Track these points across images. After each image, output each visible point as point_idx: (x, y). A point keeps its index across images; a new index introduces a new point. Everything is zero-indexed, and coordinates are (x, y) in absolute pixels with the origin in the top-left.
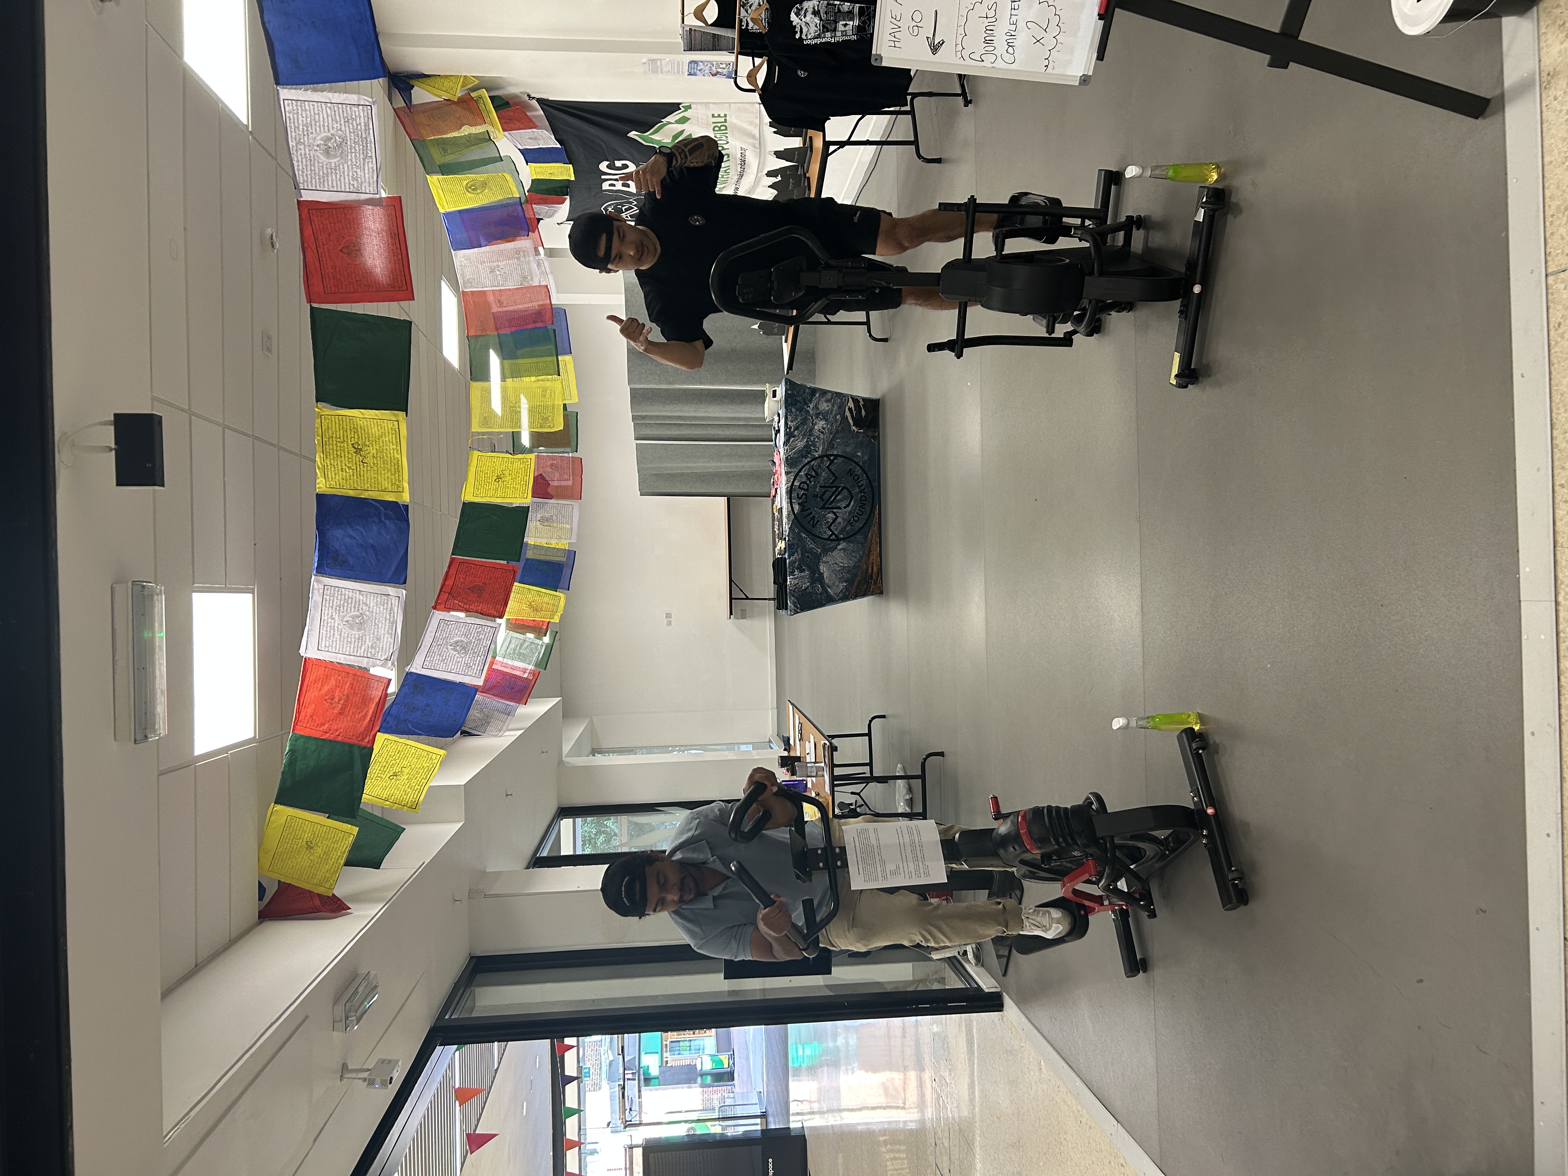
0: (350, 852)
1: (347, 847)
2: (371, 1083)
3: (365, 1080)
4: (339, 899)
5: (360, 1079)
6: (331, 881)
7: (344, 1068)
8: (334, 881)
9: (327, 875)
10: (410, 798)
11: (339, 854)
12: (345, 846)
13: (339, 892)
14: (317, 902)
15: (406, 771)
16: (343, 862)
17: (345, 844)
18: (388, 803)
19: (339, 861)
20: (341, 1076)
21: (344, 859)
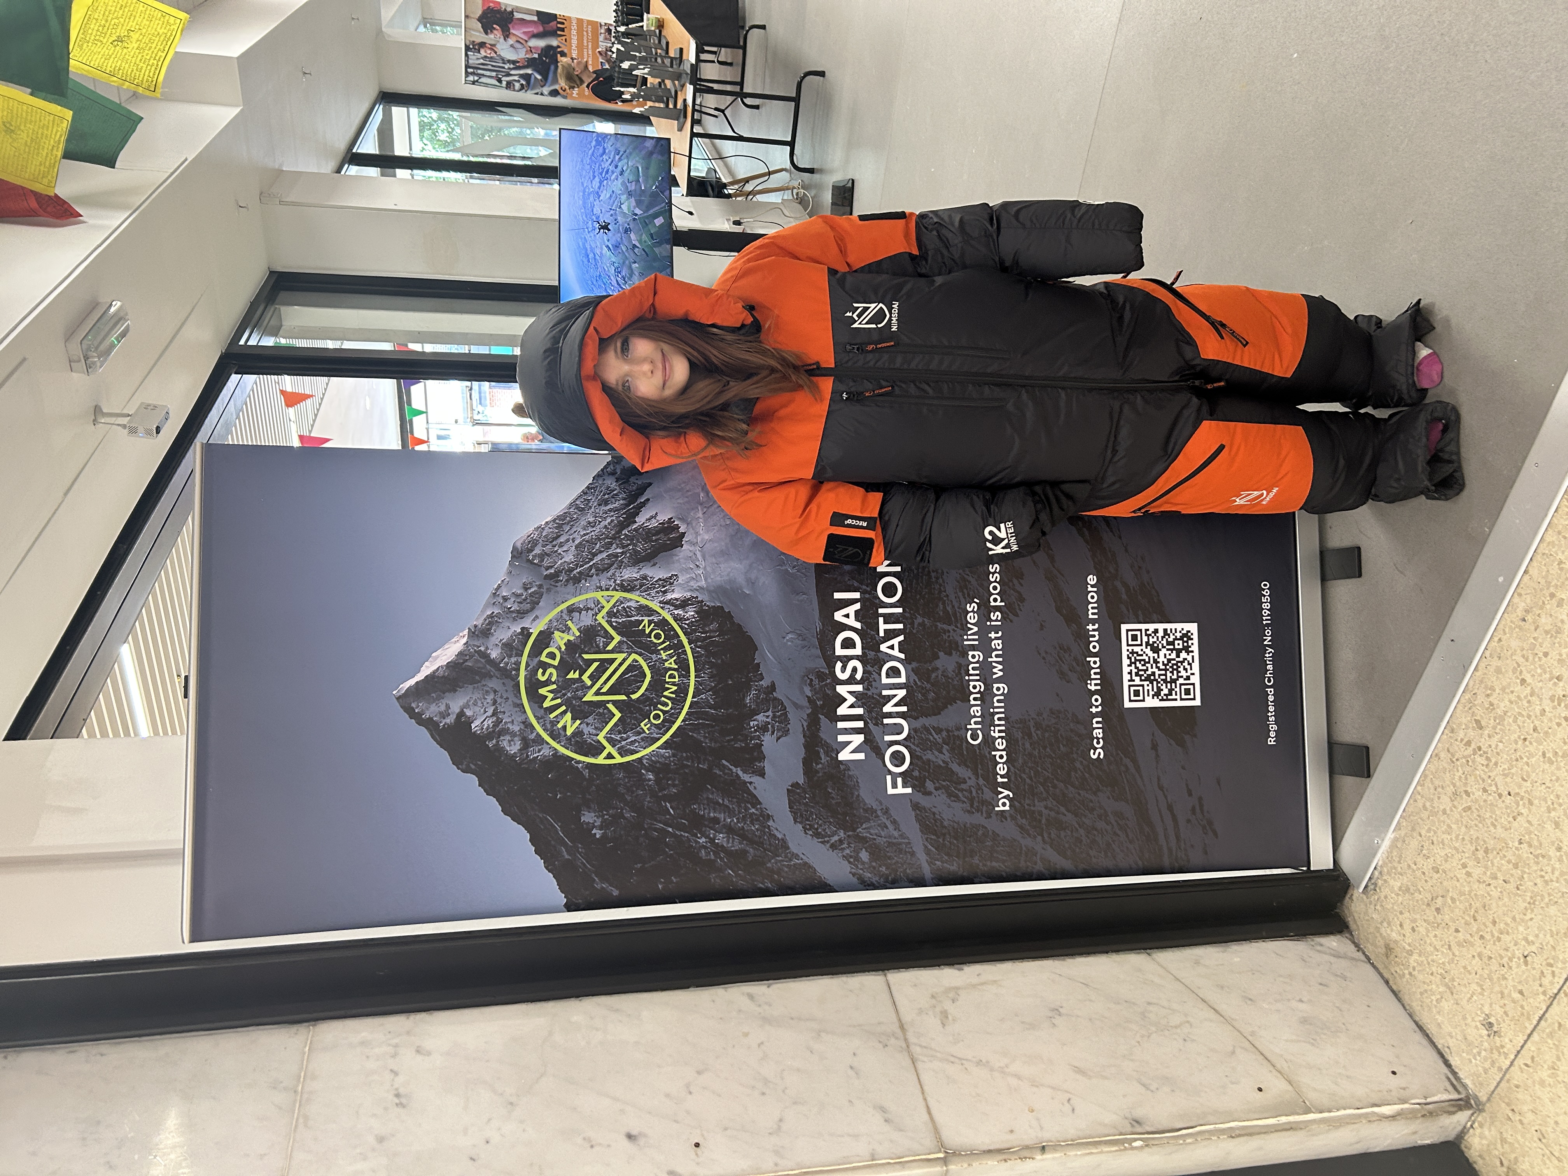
0: (68, 141)
1: (61, 136)
2: (133, 431)
3: (124, 426)
4: (65, 202)
5: (119, 425)
6: (49, 177)
7: (97, 411)
8: (53, 177)
9: (42, 168)
10: (145, 74)
11: (52, 142)
12: (59, 134)
13: (63, 190)
14: (34, 204)
15: (135, 36)
16: (60, 154)
17: (57, 131)
18: (115, 79)
19: (55, 152)
20: (94, 421)
21: (60, 149)
